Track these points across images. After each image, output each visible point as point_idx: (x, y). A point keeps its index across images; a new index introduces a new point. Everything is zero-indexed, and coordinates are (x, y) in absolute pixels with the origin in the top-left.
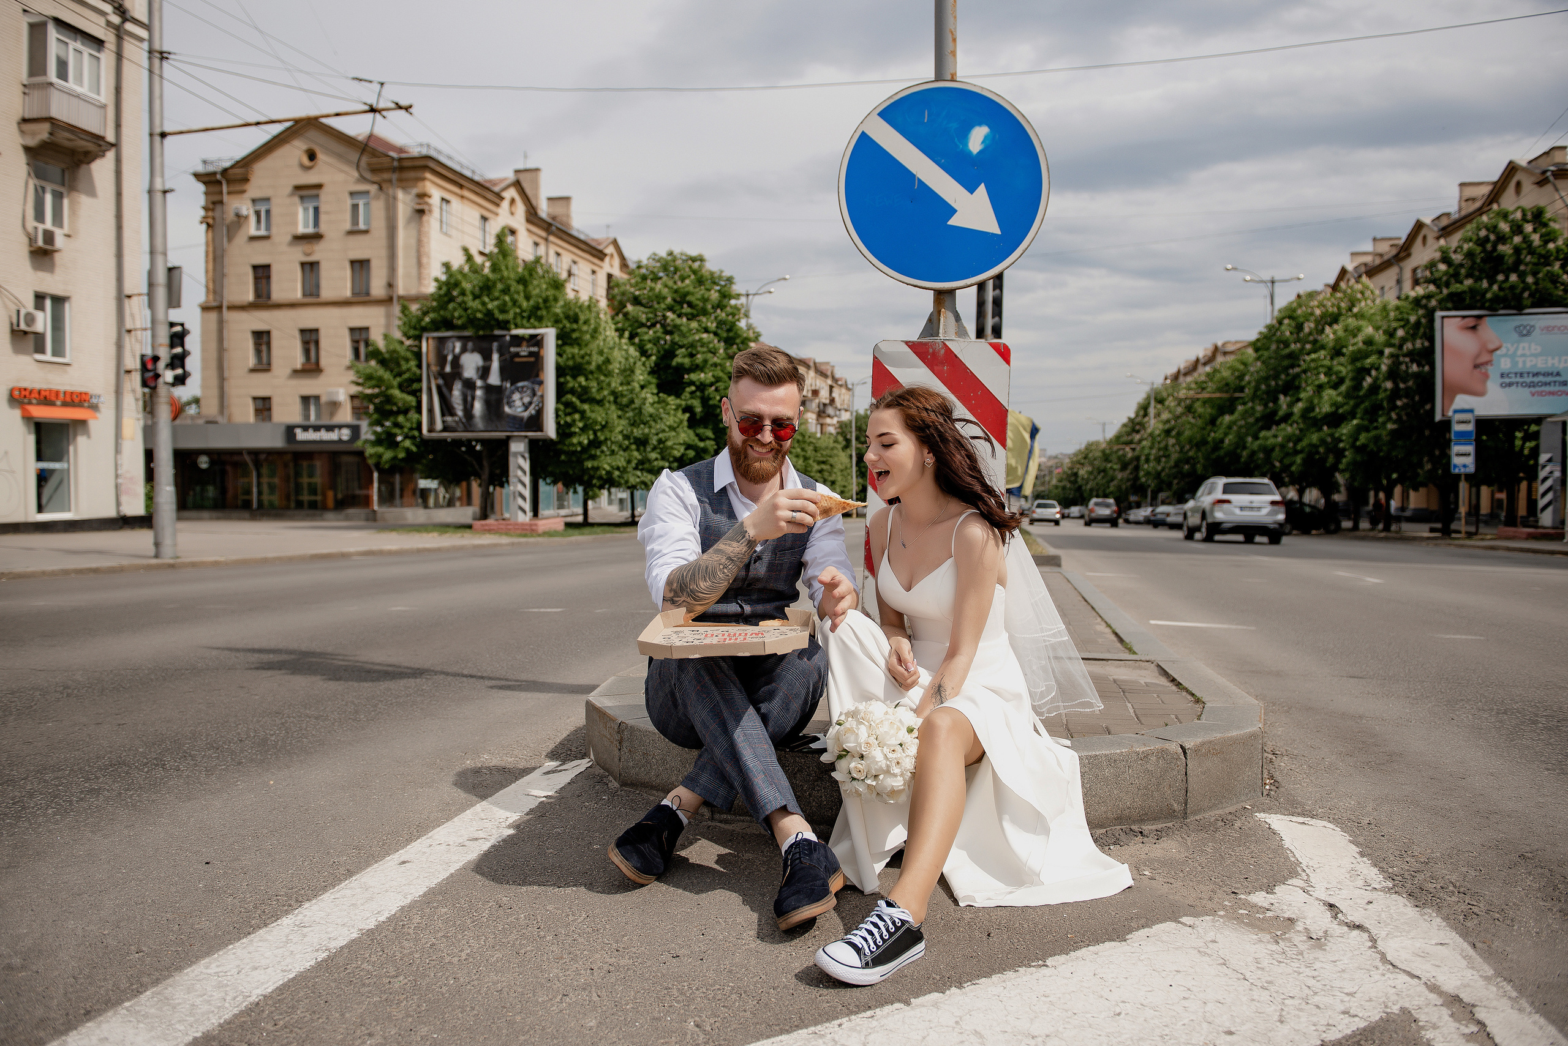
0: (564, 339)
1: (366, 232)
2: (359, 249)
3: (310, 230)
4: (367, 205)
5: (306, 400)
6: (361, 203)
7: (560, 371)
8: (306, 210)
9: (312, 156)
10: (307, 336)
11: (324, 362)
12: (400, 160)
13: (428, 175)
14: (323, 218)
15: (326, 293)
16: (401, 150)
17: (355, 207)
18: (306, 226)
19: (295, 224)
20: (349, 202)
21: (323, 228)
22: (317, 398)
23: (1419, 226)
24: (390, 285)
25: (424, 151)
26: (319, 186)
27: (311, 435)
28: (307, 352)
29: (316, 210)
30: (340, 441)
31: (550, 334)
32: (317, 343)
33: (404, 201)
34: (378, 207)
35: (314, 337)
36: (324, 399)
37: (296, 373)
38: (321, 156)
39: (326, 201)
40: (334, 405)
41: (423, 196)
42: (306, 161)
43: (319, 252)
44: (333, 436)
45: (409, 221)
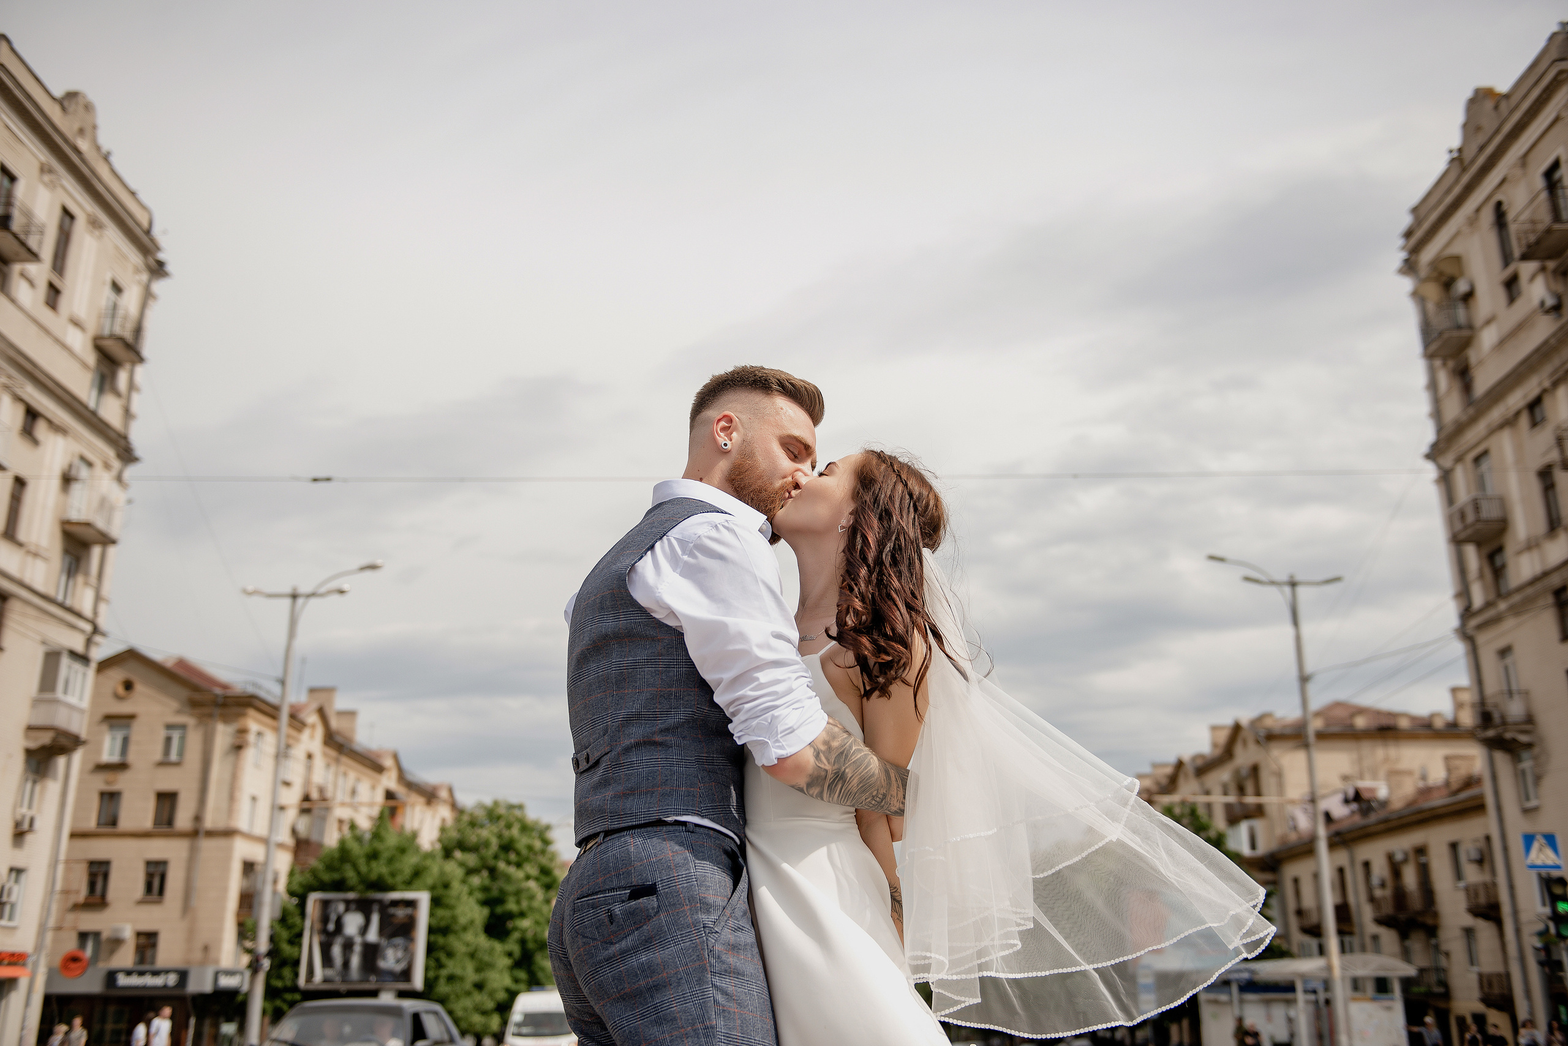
0: (436, 902)
1: (177, 764)
2: (167, 781)
3: (115, 759)
4: (183, 739)
5: (83, 936)
6: (176, 736)
7: (431, 930)
8: (113, 739)
9: (128, 686)
10: (95, 869)
11: (111, 895)
12: (226, 697)
13: (252, 712)
14: (133, 749)
15: (126, 822)
16: (225, 687)
17: (168, 740)
18: (111, 754)
19: (99, 751)
20: (162, 733)
21: (131, 758)
22: (97, 935)
23: (1180, 764)
24: (198, 818)
25: (251, 690)
26: (132, 717)
27: (135, 981)
28: (92, 885)
29: (126, 741)
30: (165, 987)
31: (423, 898)
32: (106, 876)
33: (223, 733)
34: (194, 739)
35: (103, 869)
36: (105, 935)
37: (77, 907)
38: (139, 687)
39: (138, 731)
40: (117, 942)
41: (243, 731)
42: (121, 690)
43: (122, 782)
44: (158, 981)
45: (227, 753)
